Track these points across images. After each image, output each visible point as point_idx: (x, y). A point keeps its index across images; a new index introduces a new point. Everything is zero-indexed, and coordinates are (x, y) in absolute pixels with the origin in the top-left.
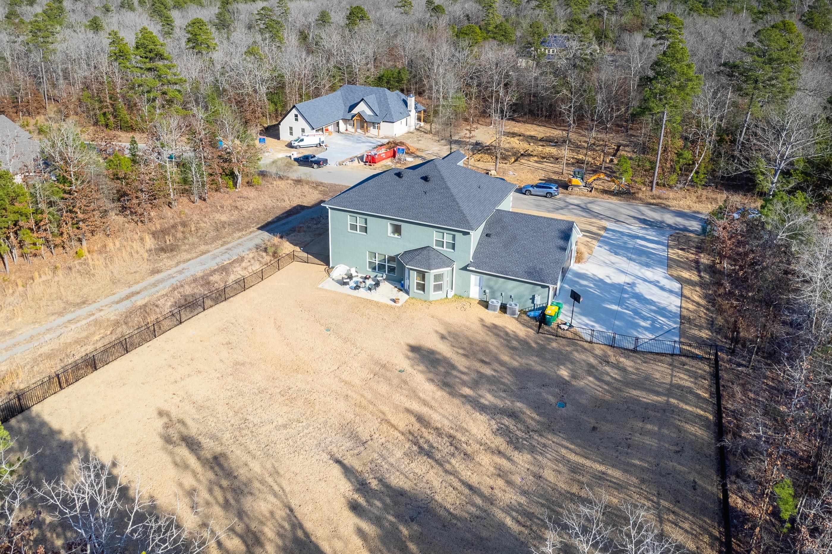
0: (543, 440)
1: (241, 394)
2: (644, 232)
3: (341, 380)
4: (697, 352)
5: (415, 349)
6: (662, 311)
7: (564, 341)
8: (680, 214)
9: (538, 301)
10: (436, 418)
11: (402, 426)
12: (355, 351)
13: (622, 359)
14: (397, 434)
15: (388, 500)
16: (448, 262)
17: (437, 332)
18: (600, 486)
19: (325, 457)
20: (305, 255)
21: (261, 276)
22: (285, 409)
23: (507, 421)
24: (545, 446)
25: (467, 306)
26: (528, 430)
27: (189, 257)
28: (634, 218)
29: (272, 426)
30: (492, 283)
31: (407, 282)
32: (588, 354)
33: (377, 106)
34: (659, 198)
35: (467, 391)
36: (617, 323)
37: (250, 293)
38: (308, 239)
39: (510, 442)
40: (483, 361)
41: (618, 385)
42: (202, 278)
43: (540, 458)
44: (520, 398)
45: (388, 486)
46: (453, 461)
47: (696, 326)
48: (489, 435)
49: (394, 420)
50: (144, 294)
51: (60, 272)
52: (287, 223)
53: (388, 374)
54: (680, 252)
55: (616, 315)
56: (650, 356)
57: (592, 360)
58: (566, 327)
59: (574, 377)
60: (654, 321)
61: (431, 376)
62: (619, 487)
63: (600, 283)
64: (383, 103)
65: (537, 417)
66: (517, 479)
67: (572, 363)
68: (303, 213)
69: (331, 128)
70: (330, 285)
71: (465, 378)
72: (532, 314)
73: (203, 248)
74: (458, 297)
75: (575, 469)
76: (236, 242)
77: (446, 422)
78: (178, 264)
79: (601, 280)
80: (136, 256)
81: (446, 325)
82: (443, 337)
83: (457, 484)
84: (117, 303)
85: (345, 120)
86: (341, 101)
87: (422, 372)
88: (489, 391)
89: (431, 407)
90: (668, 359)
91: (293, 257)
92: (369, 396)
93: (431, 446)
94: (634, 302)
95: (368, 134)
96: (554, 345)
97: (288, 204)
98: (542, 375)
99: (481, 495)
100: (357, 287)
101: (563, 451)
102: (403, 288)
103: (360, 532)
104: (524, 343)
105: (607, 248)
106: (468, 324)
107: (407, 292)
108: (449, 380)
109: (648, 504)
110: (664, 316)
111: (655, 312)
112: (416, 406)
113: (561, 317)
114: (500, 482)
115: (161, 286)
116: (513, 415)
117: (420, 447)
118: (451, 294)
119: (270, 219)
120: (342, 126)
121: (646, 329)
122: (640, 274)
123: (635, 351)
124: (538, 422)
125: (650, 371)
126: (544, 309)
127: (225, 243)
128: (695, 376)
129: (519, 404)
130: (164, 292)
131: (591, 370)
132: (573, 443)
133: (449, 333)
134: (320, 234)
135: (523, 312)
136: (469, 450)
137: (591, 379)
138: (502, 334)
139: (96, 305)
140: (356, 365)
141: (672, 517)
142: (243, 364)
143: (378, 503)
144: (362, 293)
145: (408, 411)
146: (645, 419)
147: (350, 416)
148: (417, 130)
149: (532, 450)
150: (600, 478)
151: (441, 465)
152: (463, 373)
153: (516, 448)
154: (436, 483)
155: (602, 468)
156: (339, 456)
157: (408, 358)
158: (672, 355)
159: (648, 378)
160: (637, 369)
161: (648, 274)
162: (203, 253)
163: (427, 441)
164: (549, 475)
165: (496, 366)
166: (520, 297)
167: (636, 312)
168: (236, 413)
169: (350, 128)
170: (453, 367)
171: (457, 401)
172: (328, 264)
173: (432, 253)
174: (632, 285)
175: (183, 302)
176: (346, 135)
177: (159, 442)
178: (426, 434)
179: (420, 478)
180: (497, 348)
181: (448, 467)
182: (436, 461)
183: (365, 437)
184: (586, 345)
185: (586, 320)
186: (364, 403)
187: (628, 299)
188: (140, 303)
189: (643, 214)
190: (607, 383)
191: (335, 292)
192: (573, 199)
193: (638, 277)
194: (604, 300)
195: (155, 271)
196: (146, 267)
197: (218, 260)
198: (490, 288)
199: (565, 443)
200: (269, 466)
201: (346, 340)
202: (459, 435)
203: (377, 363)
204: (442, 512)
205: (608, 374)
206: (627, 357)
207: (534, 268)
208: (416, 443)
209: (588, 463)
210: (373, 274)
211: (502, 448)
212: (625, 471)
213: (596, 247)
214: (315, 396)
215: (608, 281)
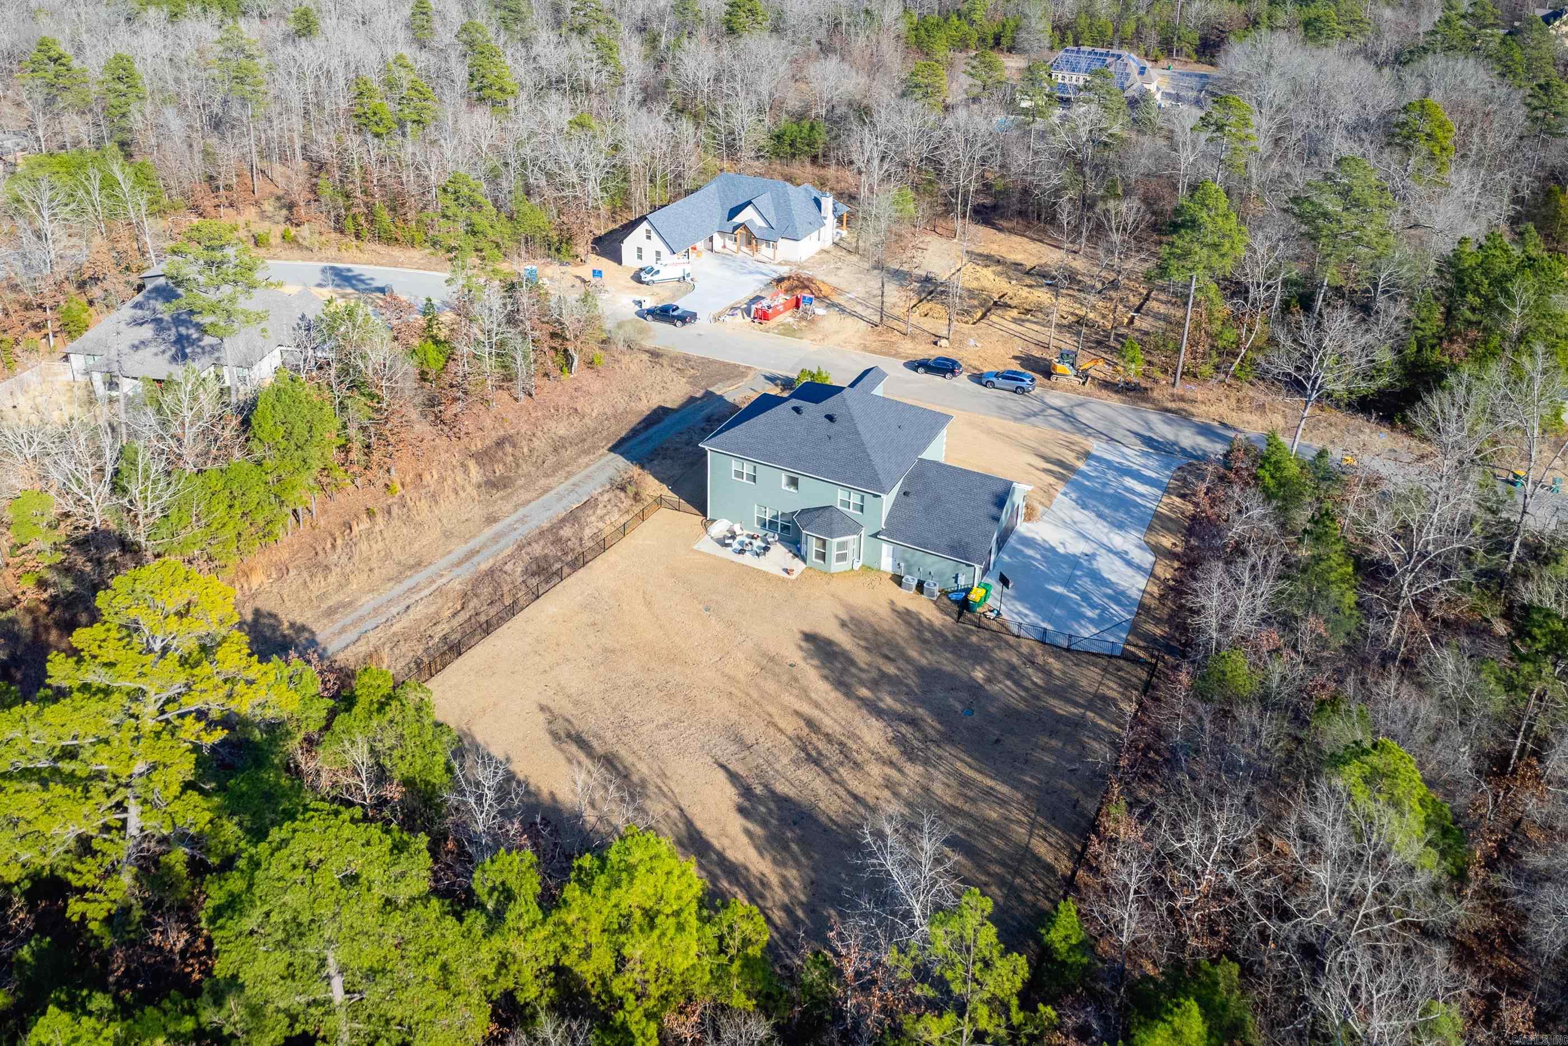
0: (940, 752)
1: (616, 687)
2: (1143, 461)
3: (724, 675)
4: (1141, 654)
5: (809, 637)
6: (1119, 596)
7: (987, 635)
8: (1205, 430)
9: (962, 581)
10: (828, 723)
11: (790, 731)
12: (740, 639)
13: (1051, 660)
14: (784, 738)
15: (772, 806)
16: (855, 528)
17: (837, 617)
18: (984, 801)
19: (709, 760)
20: (675, 498)
21: (623, 530)
22: (665, 707)
23: (904, 729)
24: (940, 758)
25: (876, 583)
26: (926, 739)
27: (528, 496)
28: (1137, 434)
29: (653, 726)
30: (907, 556)
31: (804, 547)
32: (1013, 652)
33: (773, 213)
34: (1182, 399)
35: (864, 692)
36: (1057, 611)
37: (610, 556)
38: (677, 471)
39: (904, 753)
40: (886, 657)
41: (1036, 692)
42: (550, 529)
43: (932, 770)
44: (923, 703)
45: (772, 792)
46: (841, 770)
47: (1154, 618)
48: (883, 744)
49: (782, 724)
50: (485, 553)
51: (379, 519)
52: (647, 439)
53: (777, 669)
54: (1178, 501)
55: (1059, 600)
56: (1085, 658)
57: (1015, 660)
58: (992, 615)
59: (989, 680)
60: (1104, 609)
61: (826, 672)
62: (1003, 802)
63: (1049, 553)
64: (783, 206)
65: (938, 726)
66: (904, 791)
67: (991, 662)
68: (667, 421)
69: (700, 245)
70: (707, 545)
71: (864, 676)
72: (954, 597)
73: (543, 482)
74: (867, 568)
75: (965, 782)
76: (584, 473)
77: (838, 728)
78: (516, 508)
79: (1053, 550)
80: (462, 494)
81: (848, 607)
82: (843, 624)
83: (842, 792)
84: (459, 564)
85: (722, 233)
86: (717, 201)
87: (816, 667)
88: (890, 693)
89: (823, 710)
90: (1104, 662)
91: (660, 501)
92: (755, 695)
93: (820, 753)
94: (1087, 584)
95: (758, 256)
96: (974, 639)
97: (645, 406)
98: (952, 676)
99: (866, 806)
100: (742, 552)
101: (958, 764)
102: (798, 554)
103: (747, 832)
104: (937, 633)
105: (1074, 496)
106: (875, 607)
107: (804, 560)
108: (847, 679)
109: (1025, 819)
110: (1118, 603)
111: (1110, 597)
112: (806, 709)
113: (989, 601)
114: (887, 794)
115: (503, 542)
116: (913, 722)
117: (808, 754)
118: (857, 566)
119: (623, 434)
120: (718, 241)
121: (1091, 620)
122: (1105, 541)
123: (1068, 650)
124: (938, 731)
125: (1078, 677)
126: (968, 590)
127: (570, 475)
128: (1126, 685)
129: (920, 711)
130: (508, 551)
131: (1012, 672)
132: (970, 756)
133: (852, 618)
134: (693, 464)
135: (945, 593)
136: (859, 759)
137: (1008, 683)
138: (914, 622)
139: (432, 568)
140: (740, 655)
141: (1042, 832)
142: (613, 651)
143: (763, 809)
144: (748, 559)
145: (797, 713)
146: (1053, 733)
147: (734, 717)
148: (836, 244)
149: (926, 762)
150: (988, 793)
151: (828, 774)
152: (861, 670)
153: (910, 759)
154: (821, 791)
155: (990, 782)
156: (722, 760)
157: (801, 648)
158: (1111, 657)
159: (1073, 685)
160: (1064, 673)
161: (1118, 540)
162: (545, 491)
163: (816, 748)
164: (937, 788)
165: (901, 663)
166: (941, 575)
167: (1085, 597)
168: (614, 709)
169: (730, 244)
170: (852, 662)
171: (851, 704)
172: (705, 514)
173: (835, 515)
174: (1091, 557)
175: (534, 567)
176: (724, 257)
177: (548, 738)
178: (815, 740)
179: (805, 785)
180: (906, 641)
181: (835, 775)
182: (824, 770)
183: (750, 740)
184: (1012, 640)
185: (1019, 607)
186: (750, 702)
187: (1080, 577)
188: (484, 566)
189: (1151, 429)
190: (1026, 689)
191: (715, 557)
192: (1055, 399)
193: (1102, 545)
194: (1050, 580)
195: (491, 520)
196: (478, 512)
197: (565, 502)
198: (906, 561)
199: (962, 755)
200: (655, 767)
201: (730, 624)
202: (850, 743)
203: (764, 655)
204: (823, 819)
205: (1030, 679)
206: (1058, 657)
207: (959, 542)
208: (804, 749)
209: (979, 777)
210: (761, 533)
211: (894, 759)
212: (1014, 787)
213: (1059, 496)
214: (695, 692)
215: (1061, 550)
